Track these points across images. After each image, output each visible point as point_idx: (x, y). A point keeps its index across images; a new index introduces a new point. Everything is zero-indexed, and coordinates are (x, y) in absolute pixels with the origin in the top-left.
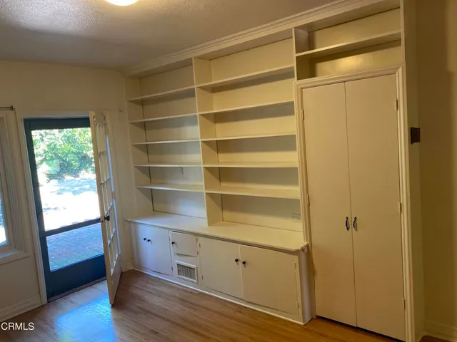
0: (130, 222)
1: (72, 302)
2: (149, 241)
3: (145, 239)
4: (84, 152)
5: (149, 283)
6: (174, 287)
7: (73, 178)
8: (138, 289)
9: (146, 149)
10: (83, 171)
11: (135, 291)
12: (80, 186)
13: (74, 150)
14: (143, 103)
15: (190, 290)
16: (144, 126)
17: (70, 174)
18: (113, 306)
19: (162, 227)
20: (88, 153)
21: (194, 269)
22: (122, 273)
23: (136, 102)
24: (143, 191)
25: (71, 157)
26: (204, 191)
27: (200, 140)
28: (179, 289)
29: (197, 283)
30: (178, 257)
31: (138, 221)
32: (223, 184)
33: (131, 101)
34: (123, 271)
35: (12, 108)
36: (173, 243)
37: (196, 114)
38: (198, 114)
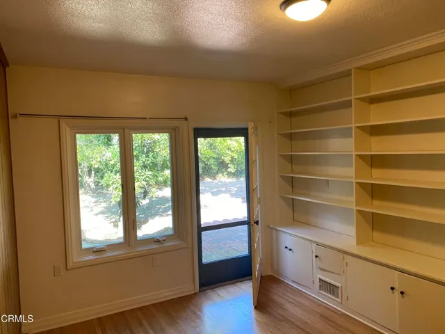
0: (272, 229)
1: (219, 295)
2: (290, 250)
3: (286, 248)
4: (222, 158)
5: (288, 292)
6: (313, 301)
7: (210, 180)
8: (278, 296)
9: (291, 159)
10: (220, 175)
11: (276, 298)
12: (218, 188)
13: (215, 156)
14: (291, 115)
15: (331, 309)
16: (291, 137)
17: (210, 177)
18: (256, 308)
19: (306, 239)
20: (226, 159)
21: (338, 287)
22: (261, 276)
23: (285, 114)
24: (285, 199)
25: (212, 161)
26: (355, 208)
27: (354, 153)
28: (320, 305)
29: (341, 303)
30: (320, 272)
31: (279, 229)
32: (376, 202)
33: (281, 113)
34: (263, 275)
35: (186, 119)
36: (316, 257)
37: (350, 126)
38: (353, 125)
